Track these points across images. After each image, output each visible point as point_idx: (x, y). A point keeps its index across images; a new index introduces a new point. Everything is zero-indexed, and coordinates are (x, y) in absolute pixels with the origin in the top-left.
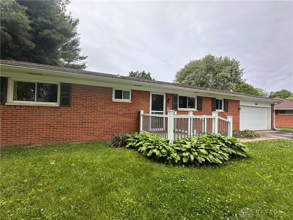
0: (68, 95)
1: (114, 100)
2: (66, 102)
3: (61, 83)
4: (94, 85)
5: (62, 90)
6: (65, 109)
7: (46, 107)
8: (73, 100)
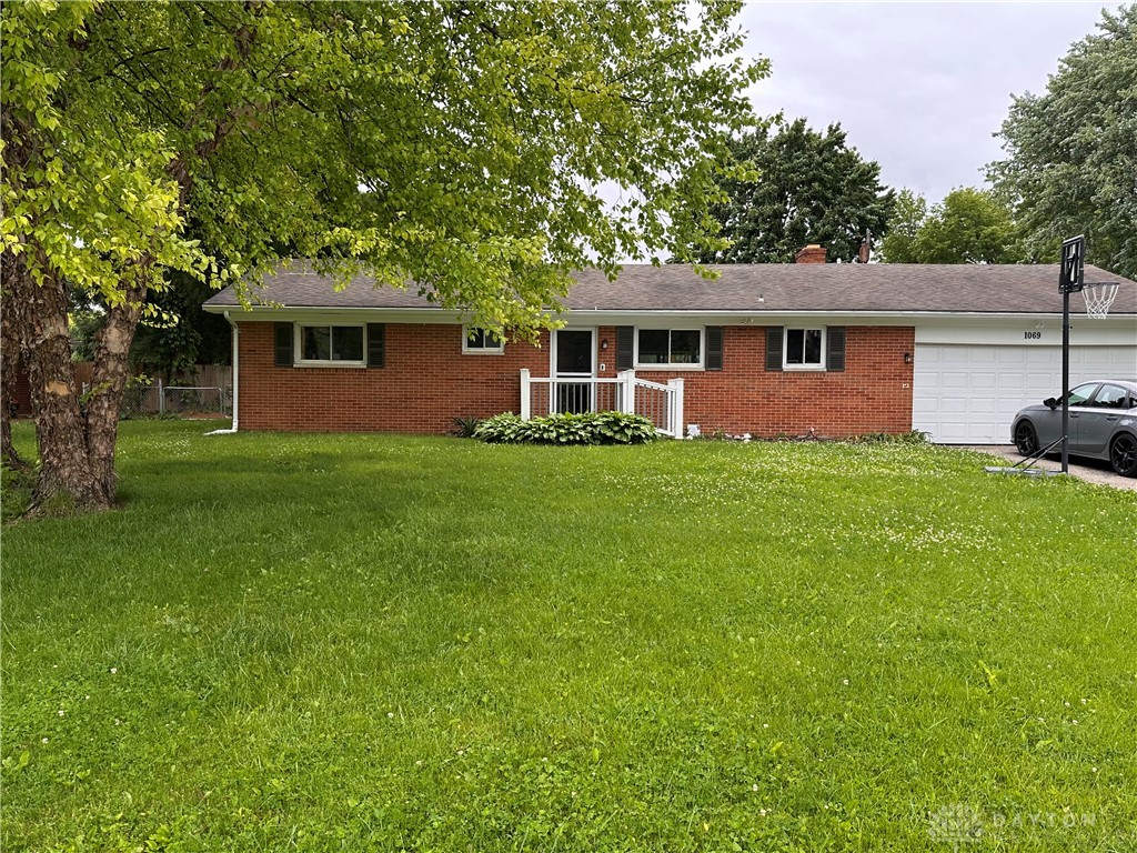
0: (380, 346)
1: (466, 350)
2: (376, 360)
3: (368, 324)
4: (425, 323)
5: (370, 337)
6: (374, 371)
7: (347, 370)
8: (389, 355)
